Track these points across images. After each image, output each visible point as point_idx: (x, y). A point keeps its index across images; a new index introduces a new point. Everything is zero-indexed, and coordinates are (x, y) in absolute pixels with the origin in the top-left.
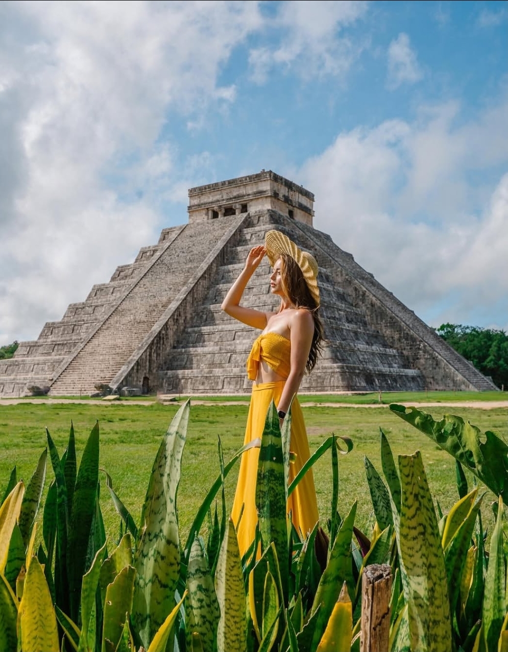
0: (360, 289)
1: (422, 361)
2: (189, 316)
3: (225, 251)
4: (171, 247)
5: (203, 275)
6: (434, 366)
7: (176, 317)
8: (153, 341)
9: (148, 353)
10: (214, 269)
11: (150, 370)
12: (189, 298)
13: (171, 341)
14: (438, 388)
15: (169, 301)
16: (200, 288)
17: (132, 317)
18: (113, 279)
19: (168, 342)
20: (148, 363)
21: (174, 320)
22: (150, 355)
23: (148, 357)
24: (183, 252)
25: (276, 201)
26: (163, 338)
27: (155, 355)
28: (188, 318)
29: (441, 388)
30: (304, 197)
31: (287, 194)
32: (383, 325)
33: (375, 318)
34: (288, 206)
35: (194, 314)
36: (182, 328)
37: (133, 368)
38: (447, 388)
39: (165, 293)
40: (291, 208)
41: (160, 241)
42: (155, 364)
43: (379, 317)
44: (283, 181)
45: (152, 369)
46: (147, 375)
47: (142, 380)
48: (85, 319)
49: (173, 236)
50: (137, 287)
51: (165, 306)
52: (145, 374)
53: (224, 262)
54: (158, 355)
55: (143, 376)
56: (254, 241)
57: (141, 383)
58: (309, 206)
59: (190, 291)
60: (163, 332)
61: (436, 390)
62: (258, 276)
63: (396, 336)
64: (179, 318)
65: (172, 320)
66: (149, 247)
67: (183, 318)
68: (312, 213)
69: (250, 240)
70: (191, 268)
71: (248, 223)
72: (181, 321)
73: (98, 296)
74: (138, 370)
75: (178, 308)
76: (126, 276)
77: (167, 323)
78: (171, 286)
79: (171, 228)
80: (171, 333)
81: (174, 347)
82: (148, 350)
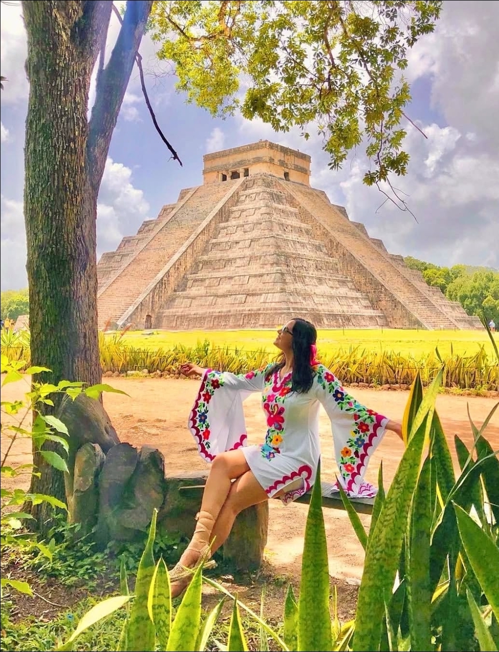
0: (334, 241)
1: (383, 303)
2: (189, 265)
3: (223, 210)
4: (185, 206)
5: (202, 231)
6: (393, 307)
7: (177, 266)
8: (156, 286)
9: (151, 296)
10: (213, 226)
11: (153, 309)
12: (190, 251)
13: (172, 285)
14: (397, 327)
15: (174, 253)
16: (199, 242)
17: (145, 266)
18: (139, 232)
19: (169, 287)
20: (151, 304)
21: (175, 268)
22: (153, 296)
23: (151, 299)
24: (192, 211)
25: (272, 165)
26: (165, 284)
27: (157, 297)
28: (188, 267)
29: (399, 327)
30: (300, 160)
31: (282, 159)
32: (352, 272)
33: (346, 266)
34: (283, 168)
35: (193, 263)
36: (182, 275)
37: (137, 308)
38: (404, 327)
39: (173, 246)
40: (287, 170)
41: (178, 200)
42: (157, 305)
43: (349, 265)
44: (279, 147)
45: (154, 308)
46: (150, 314)
47: (145, 317)
48: (113, 266)
49: (188, 196)
50: (153, 241)
51: (170, 257)
52: (148, 312)
53: (222, 220)
54: (160, 297)
55: (147, 314)
56: (247, 202)
57: (145, 320)
58: (305, 167)
59: (190, 245)
60: (165, 279)
61: (395, 328)
62: (245, 232)
63: (363, 281)
64: (179, 267)
65: (173, 269)
66: (169, 205)
67: (184, 267)
68: (308, 172)
69: (244, 201)
70: (195, 225)
71: (245, 187)
72: (182, 269)
73: (126, 246)
74: (141, 310)
75: (179, 259)
76: (149, 230)
77: (169, 271)
78: (178, 240)
79: (188, 189)
80: (172, 279)
81: (175, 291)
82: (151, 293)
